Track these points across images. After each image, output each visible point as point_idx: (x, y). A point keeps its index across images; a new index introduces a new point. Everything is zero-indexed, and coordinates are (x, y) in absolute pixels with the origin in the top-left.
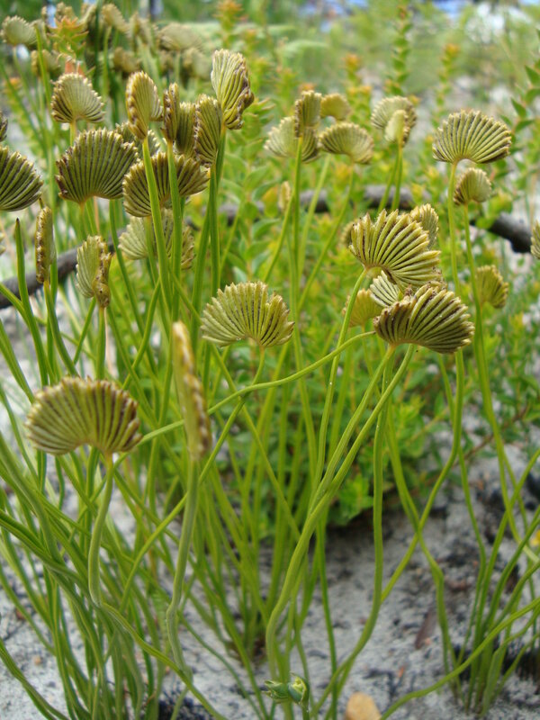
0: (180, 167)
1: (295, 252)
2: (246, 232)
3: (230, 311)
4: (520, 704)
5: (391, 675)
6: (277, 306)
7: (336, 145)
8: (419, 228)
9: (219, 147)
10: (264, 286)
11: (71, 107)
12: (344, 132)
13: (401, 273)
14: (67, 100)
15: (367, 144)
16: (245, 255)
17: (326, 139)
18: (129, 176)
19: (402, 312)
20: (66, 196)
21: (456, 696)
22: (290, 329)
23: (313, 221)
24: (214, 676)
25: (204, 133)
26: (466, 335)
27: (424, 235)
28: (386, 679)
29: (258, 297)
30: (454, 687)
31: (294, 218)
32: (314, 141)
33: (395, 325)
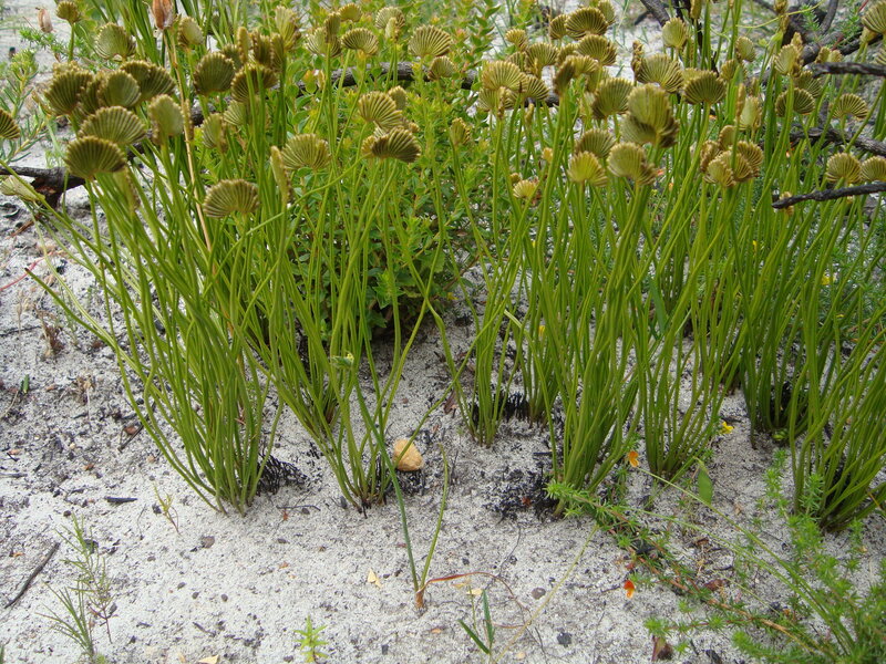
0: (263, 73)
1: (331, 117)
2: (292, 106)
3: (296, 151)
4: (518, 436)
5: (427, 432)
6: (322, 146)
7: (354, 42)
8: (391, 100)
9: (284, 61)
10: (314, 136)
11: (188, 39)
12: (358, 34)
13: (383, 123)
14: (186, 35)
15: (373, 41)
16: (292, 122)
17: (346, 40)
18: (235, 80)
19: (383, 142)
20: (198, 93)
21: (473, 435)
22: (330, 158)
23: (342, 94)
24: (294, 447)
25: (276, 56)
26: (418, 151)
27: (394, 103)
28: (424, 435)
29: (311, 141)
30: (472, 432)
31: (329, 92)
32: (338, 44)
33: (380, 148)
